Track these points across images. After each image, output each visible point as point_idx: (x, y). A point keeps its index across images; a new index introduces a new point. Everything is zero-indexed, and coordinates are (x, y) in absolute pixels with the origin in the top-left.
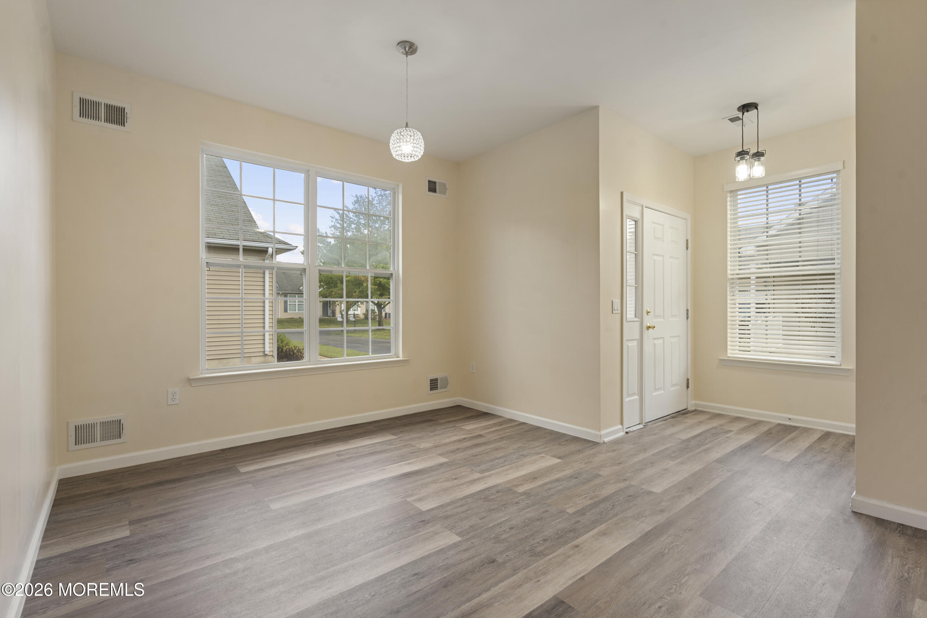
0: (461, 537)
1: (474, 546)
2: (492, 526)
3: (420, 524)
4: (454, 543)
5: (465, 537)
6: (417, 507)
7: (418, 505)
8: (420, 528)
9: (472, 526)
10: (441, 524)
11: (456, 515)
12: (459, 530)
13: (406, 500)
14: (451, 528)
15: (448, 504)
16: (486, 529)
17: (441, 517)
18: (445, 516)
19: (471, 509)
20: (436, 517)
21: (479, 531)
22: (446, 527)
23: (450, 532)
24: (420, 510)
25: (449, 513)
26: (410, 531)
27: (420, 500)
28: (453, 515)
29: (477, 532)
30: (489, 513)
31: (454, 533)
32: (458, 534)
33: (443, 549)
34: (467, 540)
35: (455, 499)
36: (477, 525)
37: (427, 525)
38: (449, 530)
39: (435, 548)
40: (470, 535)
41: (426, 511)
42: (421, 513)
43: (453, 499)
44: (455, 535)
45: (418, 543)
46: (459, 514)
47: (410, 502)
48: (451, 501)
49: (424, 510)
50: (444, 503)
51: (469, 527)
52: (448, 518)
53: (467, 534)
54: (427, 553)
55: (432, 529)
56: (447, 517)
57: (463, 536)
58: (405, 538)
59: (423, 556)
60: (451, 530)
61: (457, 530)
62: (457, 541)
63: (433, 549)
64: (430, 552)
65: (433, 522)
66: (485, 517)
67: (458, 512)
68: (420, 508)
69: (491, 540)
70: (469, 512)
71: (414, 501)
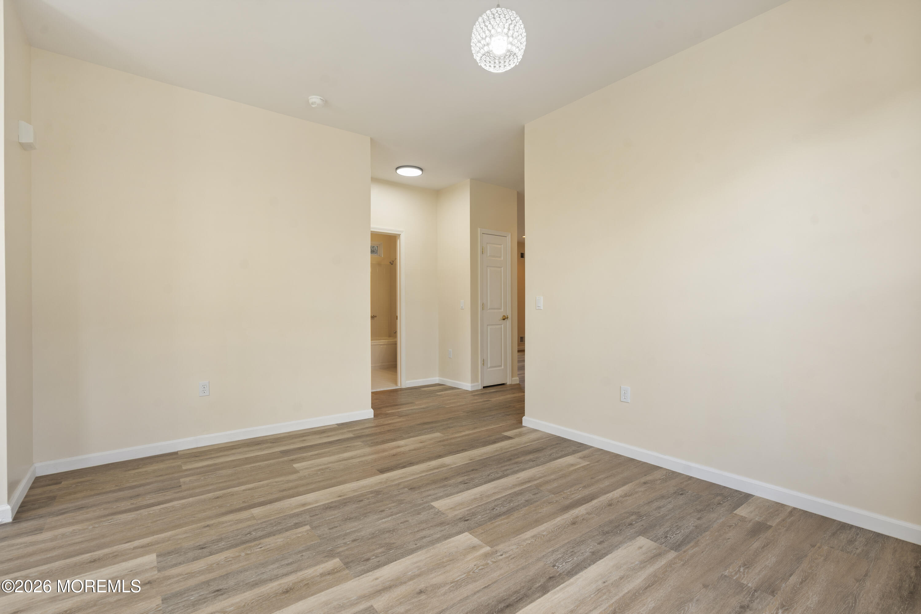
0: (431, 505)
1: (422, 498)
2: (400, 513)
3: (469, 518)
4: (438, 500)
5: (427, 505)
6: (475, 537)
7: (475, 541)
8: (468, 514)
9: (418, 514)
10: (448, 517)
11: (431, 526)
12: (431, 511)
13: (491, 548)
14: (439, 513)
15: (438, 540)
16: (406, 511)
17: (447, 525)
18: (444, 525)
19: (413, 533)
20: (453, 524)
21: (412, 510)
22: (443, 514)
23: (440, 510)
24: (471, 534)
25: (439, 528)
26: (476, 511)
27: (474, 548)
28: (435, 526)
29: (416, 509)
30: (395, 528)
31: (437, 508)
32: (433, 507)
33: (447, 497)
34: (426, 502)
35: (429, 548)
36: (414, 515)
37: (462, 517)
38: (440, 511)
39: (453, 497)
40: (423, 506)
41: (464, 532)
42: (469, 530)
43: (431, 548)
44: (435, 506)
45: (468, 501)
46: (428, 528)
47: (485, 545)
48: (434, 545)
49: (466, 533)
50: (443, 542)
51: (422, 513)
52: (440, 524)
53: (425, 507)
54: (460, 494)
55: (456, 513)
56: (442, 524)
57: (429, 506)
58: (480, 505)
59: (462, 493)
60: (439, 511)
61: (433, 511)
62: (435, 502)
63: (455, 497)
64: (457, 495)
65: (456, 519)
66: (401, 523)
67: (428, 529)
68: (471, 535)
69: (406, 502)
70: (416, 530)
71: (480, 547)
